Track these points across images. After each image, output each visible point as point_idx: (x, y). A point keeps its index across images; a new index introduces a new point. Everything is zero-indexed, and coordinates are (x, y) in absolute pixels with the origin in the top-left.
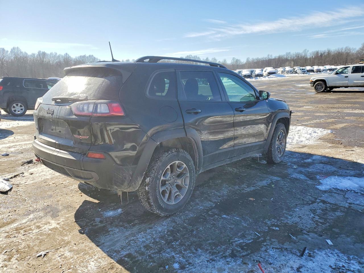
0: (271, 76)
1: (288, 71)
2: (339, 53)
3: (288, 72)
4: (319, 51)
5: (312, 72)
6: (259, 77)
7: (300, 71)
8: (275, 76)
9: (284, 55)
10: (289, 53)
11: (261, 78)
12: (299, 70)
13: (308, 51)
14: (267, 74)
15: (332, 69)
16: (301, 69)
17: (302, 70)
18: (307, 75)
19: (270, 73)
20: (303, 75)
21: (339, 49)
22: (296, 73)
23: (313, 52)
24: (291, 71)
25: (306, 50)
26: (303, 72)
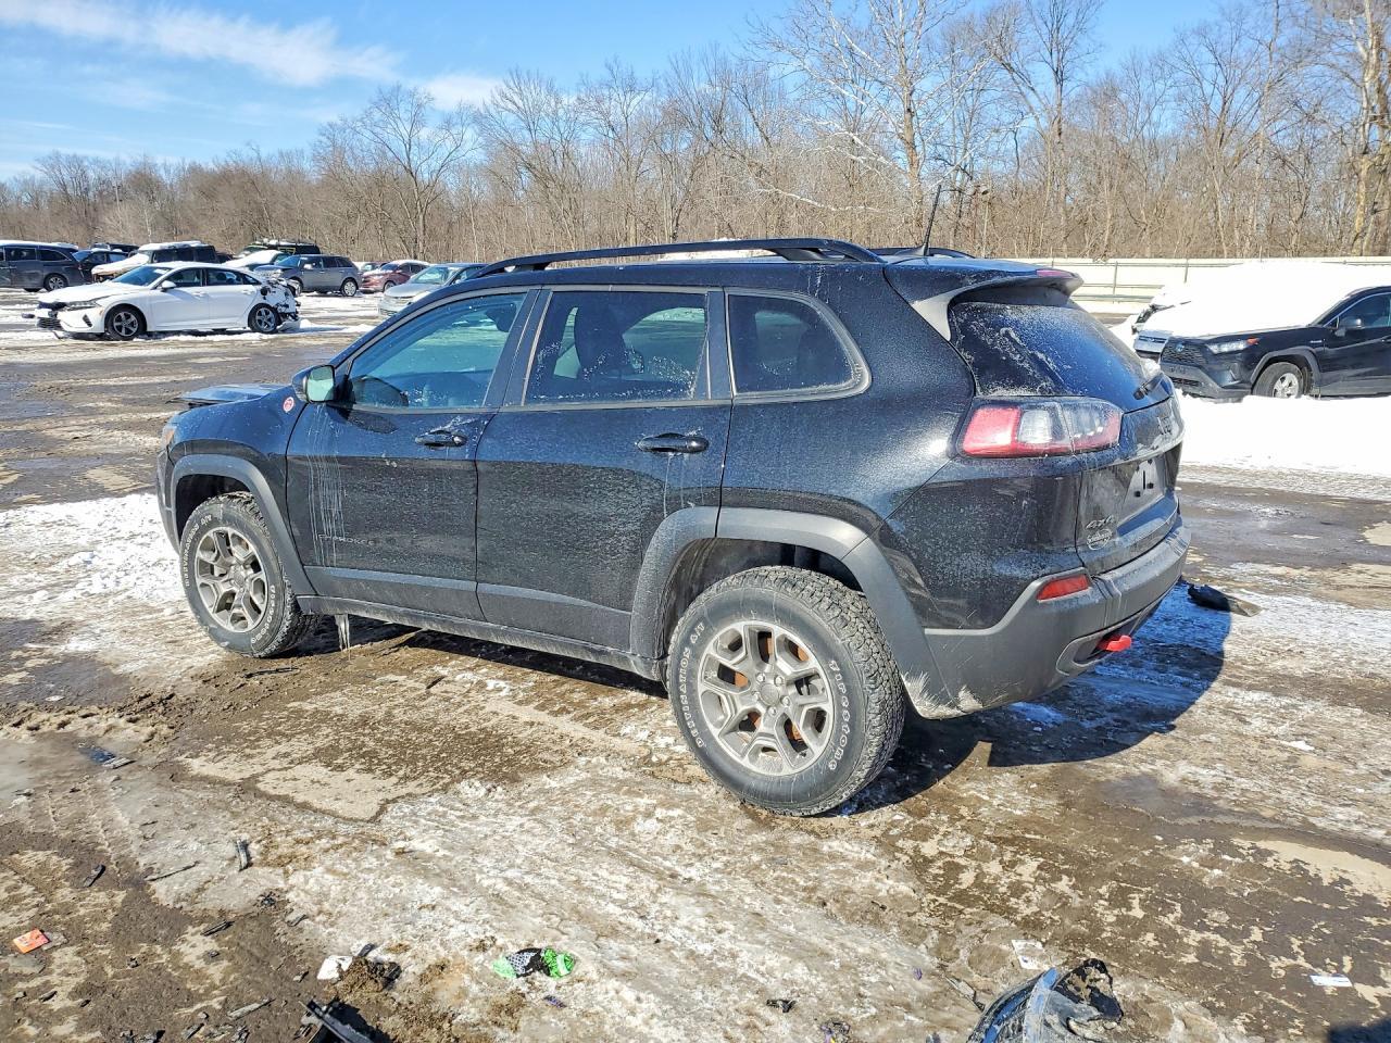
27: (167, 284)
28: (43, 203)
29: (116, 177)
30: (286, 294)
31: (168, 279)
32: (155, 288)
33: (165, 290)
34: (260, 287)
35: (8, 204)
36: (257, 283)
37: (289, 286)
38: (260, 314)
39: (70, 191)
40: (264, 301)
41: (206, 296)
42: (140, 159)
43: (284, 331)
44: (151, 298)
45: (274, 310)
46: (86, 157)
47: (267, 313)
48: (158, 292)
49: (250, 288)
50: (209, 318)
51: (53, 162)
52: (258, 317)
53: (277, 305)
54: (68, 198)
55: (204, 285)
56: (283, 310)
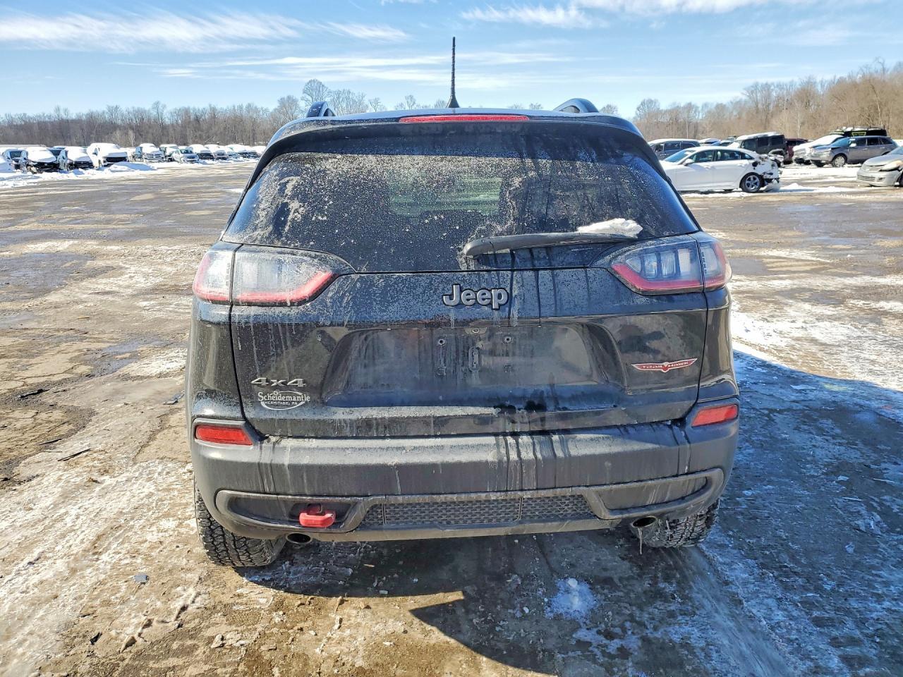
0: (115, 166)
1: (150, 155)
2: (236, 117)
3: (151, 157)
4: (189, 108)
5: (208, 159)
6: (82, 168)
7: (181, 155)
8: (126, 168)
9: (104, 113)
10: (117, 107)
11: (90, 171)
12: (177, 152)
13: (164, 107)
14: (102, 162)
15: (247, 153)
16: (183, 151)
17: (185, 153)
18: (200, 165)
19: (111, 160)
20: (190, 165)
21: (234, 107)
22: (171, 160)
23: (176, 109)
24: (158, 156)
25: (157, 103)
26: (188, 158)
27: (689, 161)
28: (744, 115)
29: (788, 93)
30: (773, 165)
31: (691, 158)
32: (681, 163)
33: (687, 165)
34: (752, 161)
35: (725, 117)
36: (751, 158)
37: (776, 160)
38: (749, 179)
39: (760, 106)
40: (754, 171)
41: (713, 168)
42: (805, 80)
43: (767, 191)
44: (677, 170)
45: (761, 177)
46: (773, 84)
47: (754, 179)
48: (682, 166)
49: (745, 162)
50: (713, 183)
51: (753, 90)
52: (747, 182)
53: (764, 173)
54: (757, 111)
55: (713, 161)
56: (768, 177)
